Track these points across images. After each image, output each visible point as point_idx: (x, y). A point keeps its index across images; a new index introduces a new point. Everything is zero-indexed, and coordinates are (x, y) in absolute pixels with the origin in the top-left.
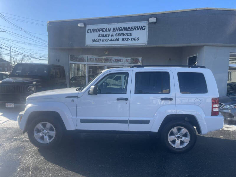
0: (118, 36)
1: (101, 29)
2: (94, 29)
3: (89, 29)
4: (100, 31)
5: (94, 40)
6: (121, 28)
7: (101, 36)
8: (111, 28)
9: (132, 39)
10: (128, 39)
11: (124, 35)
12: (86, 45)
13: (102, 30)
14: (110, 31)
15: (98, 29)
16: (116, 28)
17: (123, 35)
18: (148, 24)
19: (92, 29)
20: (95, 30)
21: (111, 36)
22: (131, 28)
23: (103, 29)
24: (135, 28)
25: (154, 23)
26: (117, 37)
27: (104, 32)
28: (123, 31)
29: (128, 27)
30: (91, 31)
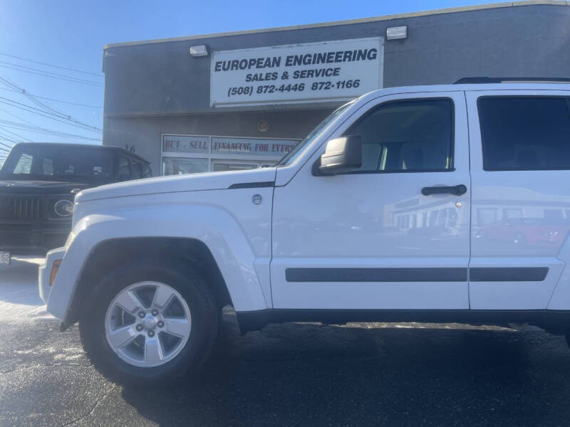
0: (301, 77)
1: (254, 60)
2: (234, 62)
3: (221, 62)
4: (251, 65)
5: (235, 91)
6: (310, 56)
7: (254, 79)
8: (280, 58)
9: (341, 85)
10: (328, 86)
11: (317, 75)
12: (211, 104)
13: (257, 63)
14: (278, 65)
15: (245, 61)
16: (296, 57)
17: (314, 74)
18: (384, 45)
19: (229, 62)
20: (236, 65)
21: (282, 78)
22: (337, 56)
23: (259, 59)
24: (348, 54)
25: (401, 41)
26: (299, 81)
27: (261, 67)
28: (314, 63)
29: (329, 54)
30: (226, 67)
